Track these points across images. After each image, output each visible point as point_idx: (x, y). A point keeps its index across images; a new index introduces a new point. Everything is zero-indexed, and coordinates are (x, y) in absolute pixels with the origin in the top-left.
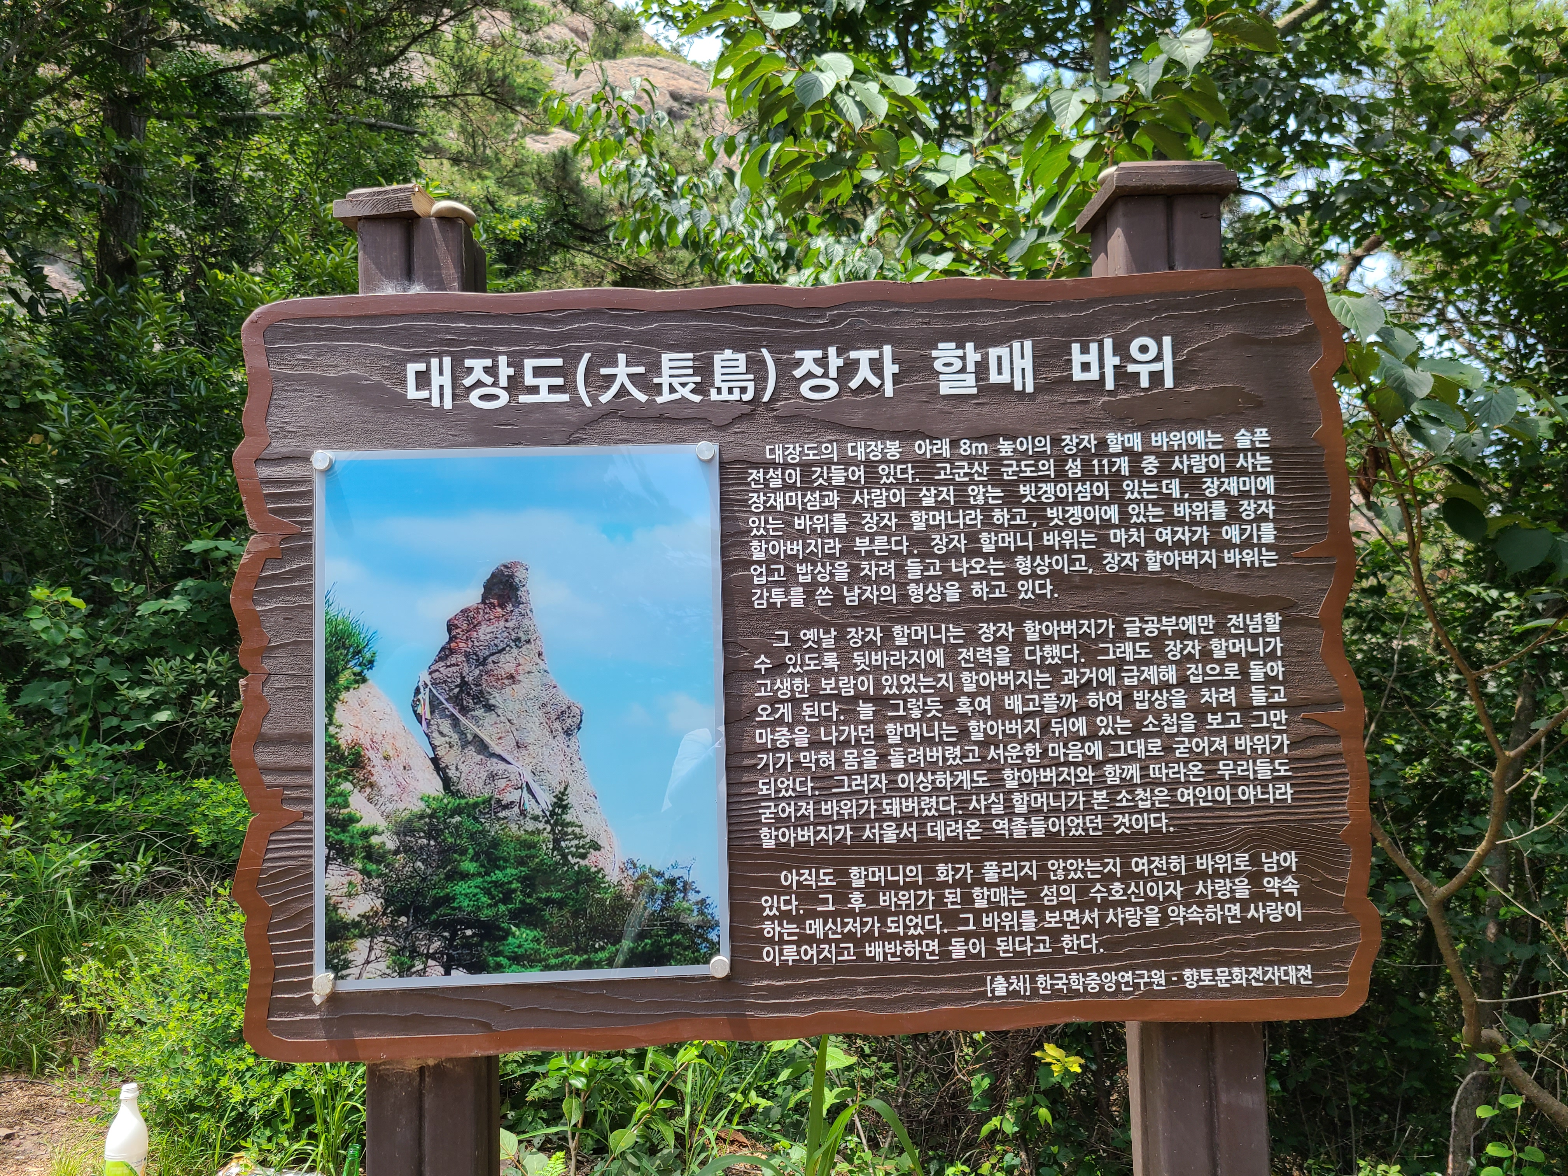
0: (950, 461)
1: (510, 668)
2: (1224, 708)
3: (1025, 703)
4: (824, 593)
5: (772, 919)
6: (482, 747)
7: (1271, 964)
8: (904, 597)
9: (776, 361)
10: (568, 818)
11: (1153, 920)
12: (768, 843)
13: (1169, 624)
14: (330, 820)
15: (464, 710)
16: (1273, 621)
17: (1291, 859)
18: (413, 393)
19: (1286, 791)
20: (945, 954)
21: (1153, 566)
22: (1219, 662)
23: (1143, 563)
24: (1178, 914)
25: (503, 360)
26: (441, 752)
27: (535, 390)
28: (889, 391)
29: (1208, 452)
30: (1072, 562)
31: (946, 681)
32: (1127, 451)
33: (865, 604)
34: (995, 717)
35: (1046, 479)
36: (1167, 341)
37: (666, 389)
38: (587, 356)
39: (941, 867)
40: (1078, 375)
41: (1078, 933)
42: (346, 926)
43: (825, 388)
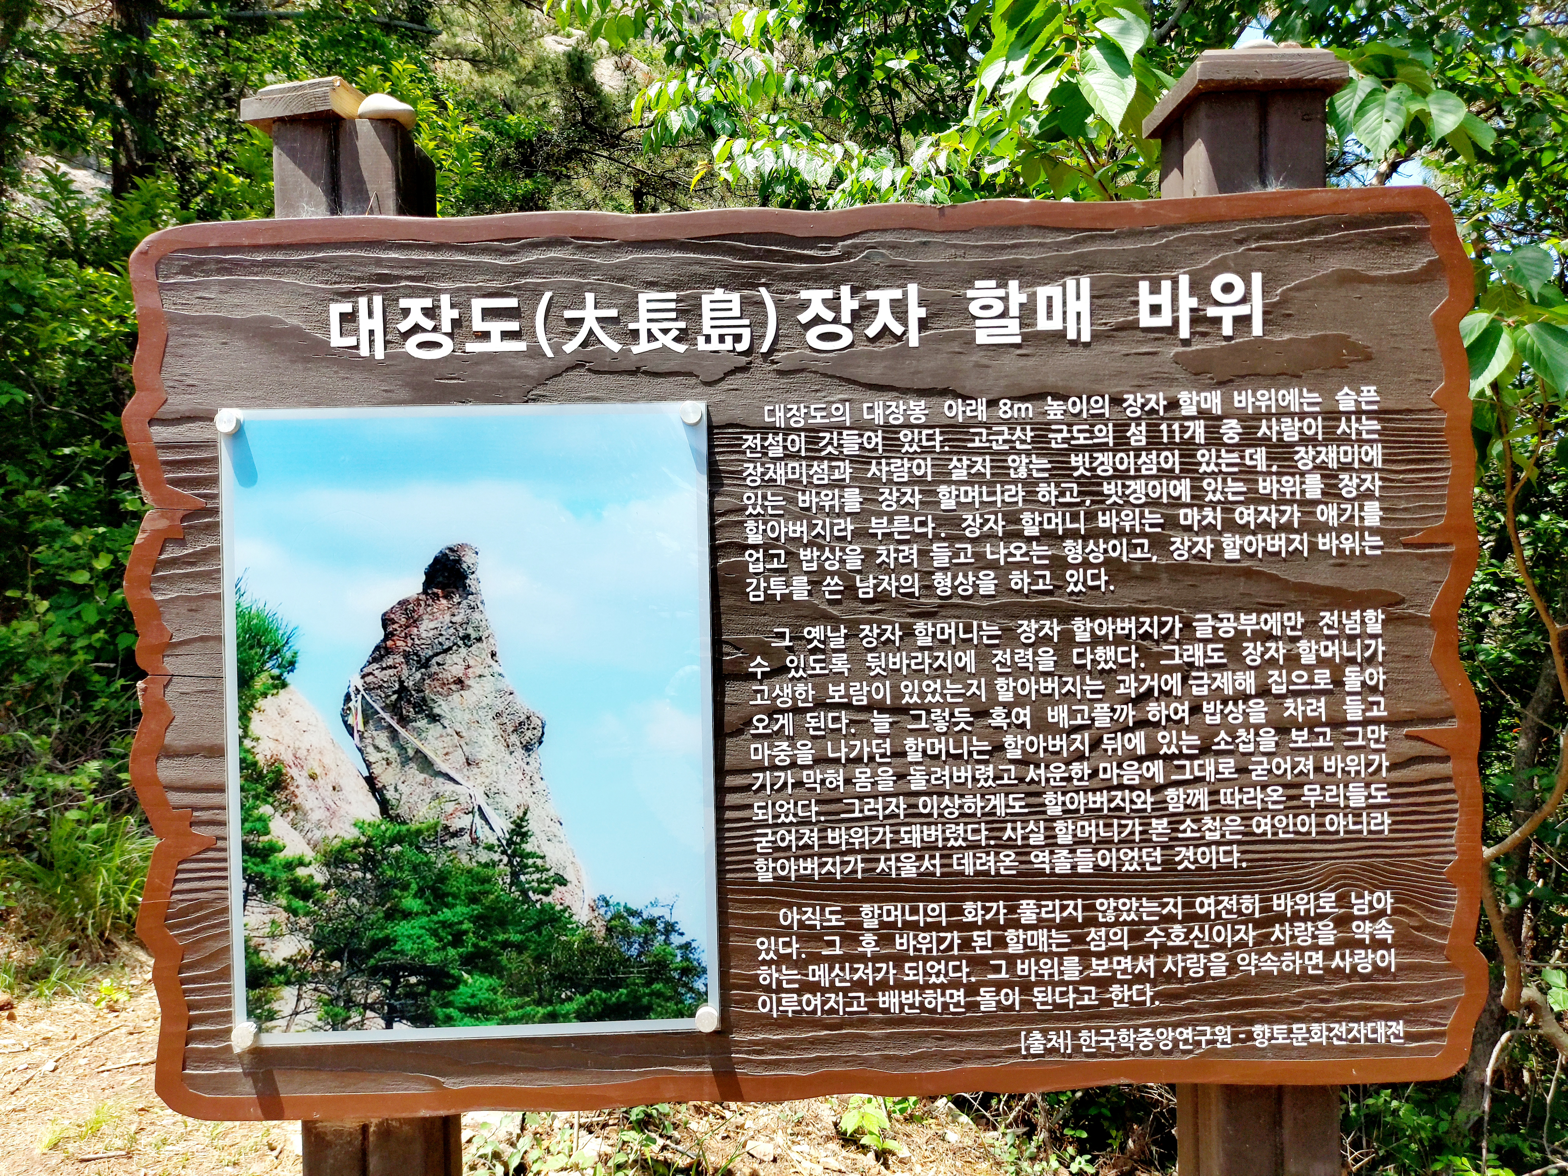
0: (987, 426)
1: (457, 671)
2: (1311, 724)
3: (1072, 714)
4: (833, 583)
5: (769, 963)
6: (425, 763)
7: (1357, 1020)
8: (928, 588)
9: (778, 303)
10: (528, 847)
11: (1219, 970)
12: (765, 876)
13: (1248, 622)
14: (247, 849)
15: (404, 721)
16: (1374, 621)
17: (1386, 900)
18: (337, 341)
19: (1382, 821)
20: (973, 1006)
21: (1231, 553)
22: (1309, 668)
23: (1218, 550)
24: (1249, 963)
25: (445, 300)
26: (377, 770)
27: (485, 336)
28: (914, 339)
29: (1302, 416)
30: (1132, 547)
31: (977, 688)
32: (1202, 414)
33: (881, 597)
34: (1035, 732)
35: (1102, 448)
36: (1257, 278)
37: (643, 335)
38: (547, 295)
39: (969, 906)
40: (1146, 320)
41: (1130, 983)
42: (269, 972)
43: (836, 337)
